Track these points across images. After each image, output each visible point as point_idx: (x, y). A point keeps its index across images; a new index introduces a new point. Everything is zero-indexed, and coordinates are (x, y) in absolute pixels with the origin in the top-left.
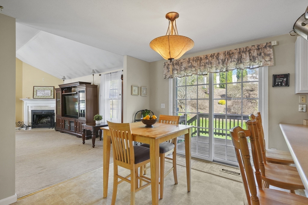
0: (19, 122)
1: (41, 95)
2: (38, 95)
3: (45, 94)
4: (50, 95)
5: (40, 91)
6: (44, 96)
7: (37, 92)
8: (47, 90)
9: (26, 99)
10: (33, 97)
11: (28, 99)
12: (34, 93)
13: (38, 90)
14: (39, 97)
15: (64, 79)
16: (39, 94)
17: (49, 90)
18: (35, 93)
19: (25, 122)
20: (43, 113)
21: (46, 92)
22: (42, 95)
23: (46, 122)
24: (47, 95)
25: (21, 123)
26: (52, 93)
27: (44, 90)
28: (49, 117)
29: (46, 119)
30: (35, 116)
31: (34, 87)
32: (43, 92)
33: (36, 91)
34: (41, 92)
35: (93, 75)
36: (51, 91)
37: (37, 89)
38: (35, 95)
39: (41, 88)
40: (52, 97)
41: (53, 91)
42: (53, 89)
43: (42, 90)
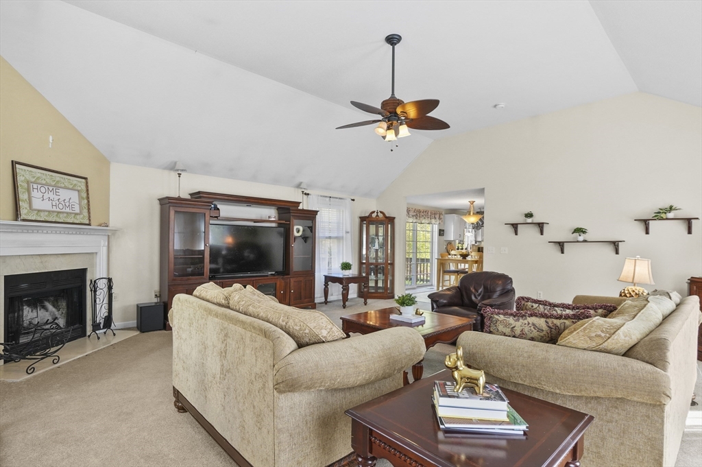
1: (47, 206)
3: (60, 206)
4: (77, 209)
5: (43, 190)
6: (59, 212)
7: (32, 194)
8: (65, 188)
10: (18, 213)
12: (21, 196)
13: (35, 182)
14: (42, 214)
16: (41, 202)
17: (73, 189)
21: (64, 194)
22: (50, 209)
24: (68, 210)
26: (82, 204)
27: (57, 187)
31: (13, 163)
32: (51, 195)
33: (25, 185)
34: (46, 196)
36: (79, 196)
37: (28, 177)
38: (23, 205)
39: (44, 177)
40: (83, 218)
41: (84, 195)
42: (84, 188)
43: (47, 184)
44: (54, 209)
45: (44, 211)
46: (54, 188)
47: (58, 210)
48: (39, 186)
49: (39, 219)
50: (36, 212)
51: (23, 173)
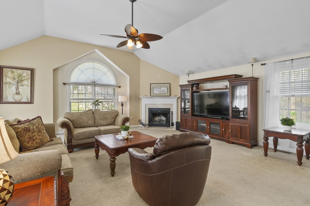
1: (158, 92)
2: (155, 92)
3: (161, 92)
4: (166, 92)
5: (157, 89)
6: (160, 94)
7: (154, 90)
8: (163, 87)
9: (145, 96)
10: (150, 95)
12: (151, 91)
13: (155, 87)
14: (156, 94)
15: (189, 74)
16: (156, 91)
17: (165, 87)
19: (143, 120)
20: (159, 111)
21: (162, 89)
22: (158, 93)
23: (158, 120)
24: (163, 93)
26: (168, 90)
27: (161, 87)
28: (161, 115)
29: (158, 118)
30: (151, 114)
31: (151, 84)
32: (159, 90)
33: (153, 88)
34: (158, 90)
35: (252, 65)
36: (167, 89)
37: (153, 86)
39: (157, 85)
40: (168, 94)
41: (169, 88)
42: (169, 86)
43: (158, 87)
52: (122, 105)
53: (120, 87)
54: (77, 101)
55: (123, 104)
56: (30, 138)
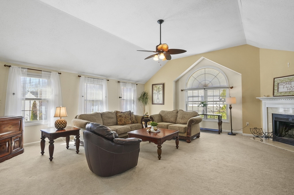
0: (255, 129)
1: (285, 90)
2: (281, 90)
3: (292, 89)
5: (284, 84)
6: (290, 92)
7: (279, 87)
9: (264, 97)
10: (273, 94)
11: (266, 97)
13: (281, 83)
14: (282, 93)
16: (283, 89)
18: (276, 88)
19: (264, 130)
22: (287, 91)
25: (258, 130)
30: (278, 122)
31: (274, 78)
32: (288, 85)
33: (277, 85)
34: (285, 86)
37: (279, 82)
38: (276, 91)
39: (285, 79)
43: (286, 82)
44: (288, 90)
45: (283, 92)
46: (289, 83)
47: (290, 91)
48: (283, 83)
49: (281, 95)
50: (280, 93)
51: (276, 81)
52: (231, 108)
53: (232, 88)
54: (192, 103)
55: (232, 106)
56: (120, 120)
